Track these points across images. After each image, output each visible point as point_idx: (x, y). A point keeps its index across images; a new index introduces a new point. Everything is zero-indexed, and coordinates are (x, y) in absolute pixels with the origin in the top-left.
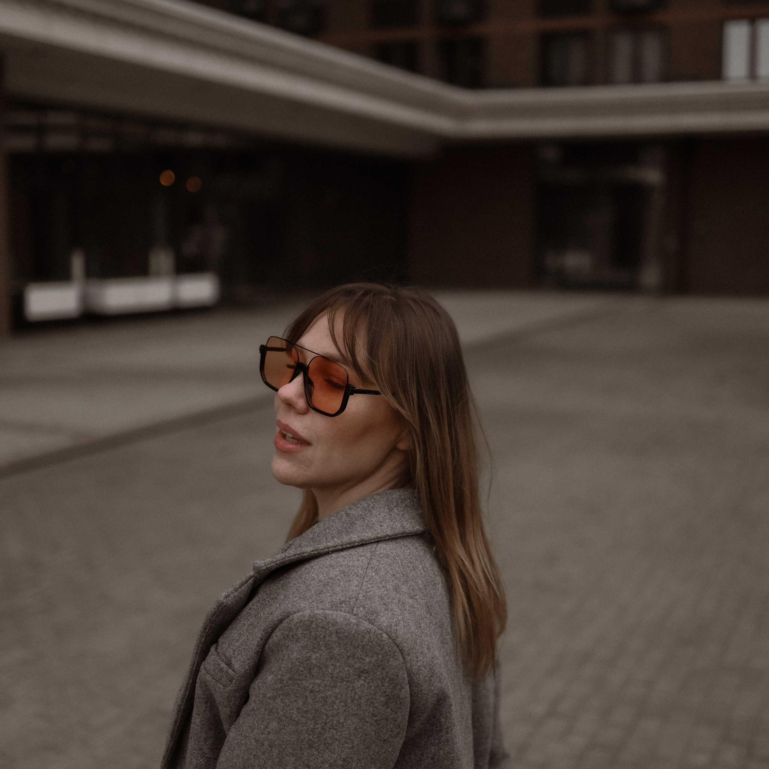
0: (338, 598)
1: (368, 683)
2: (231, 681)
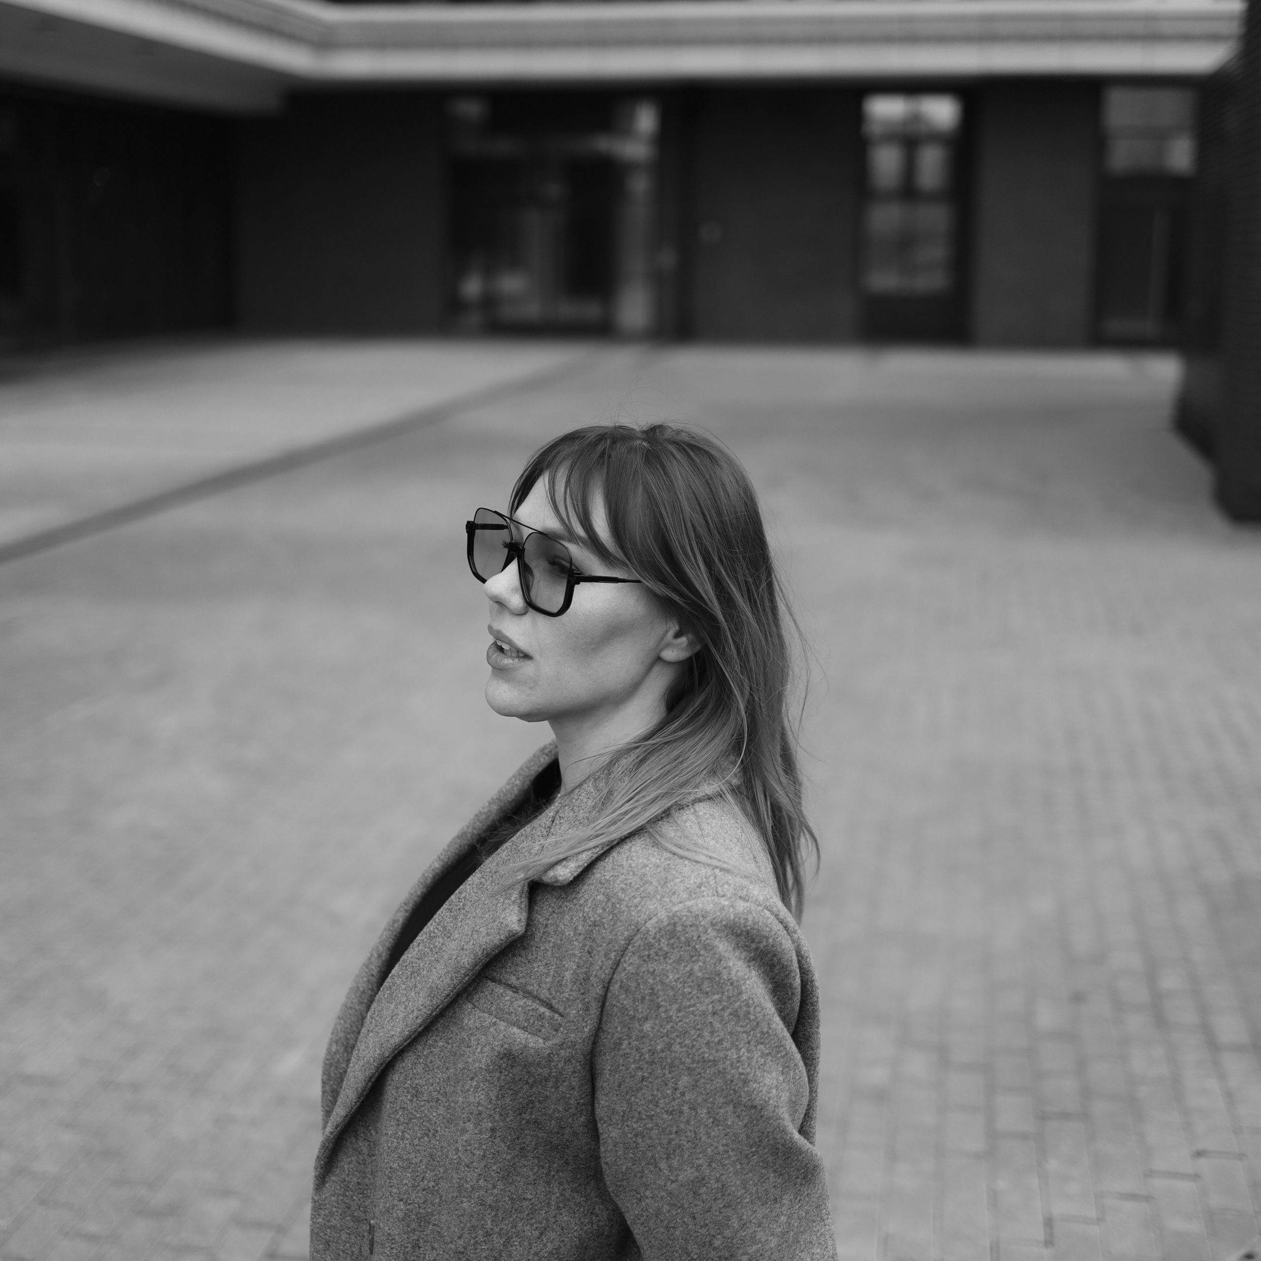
2: (557, 1030)
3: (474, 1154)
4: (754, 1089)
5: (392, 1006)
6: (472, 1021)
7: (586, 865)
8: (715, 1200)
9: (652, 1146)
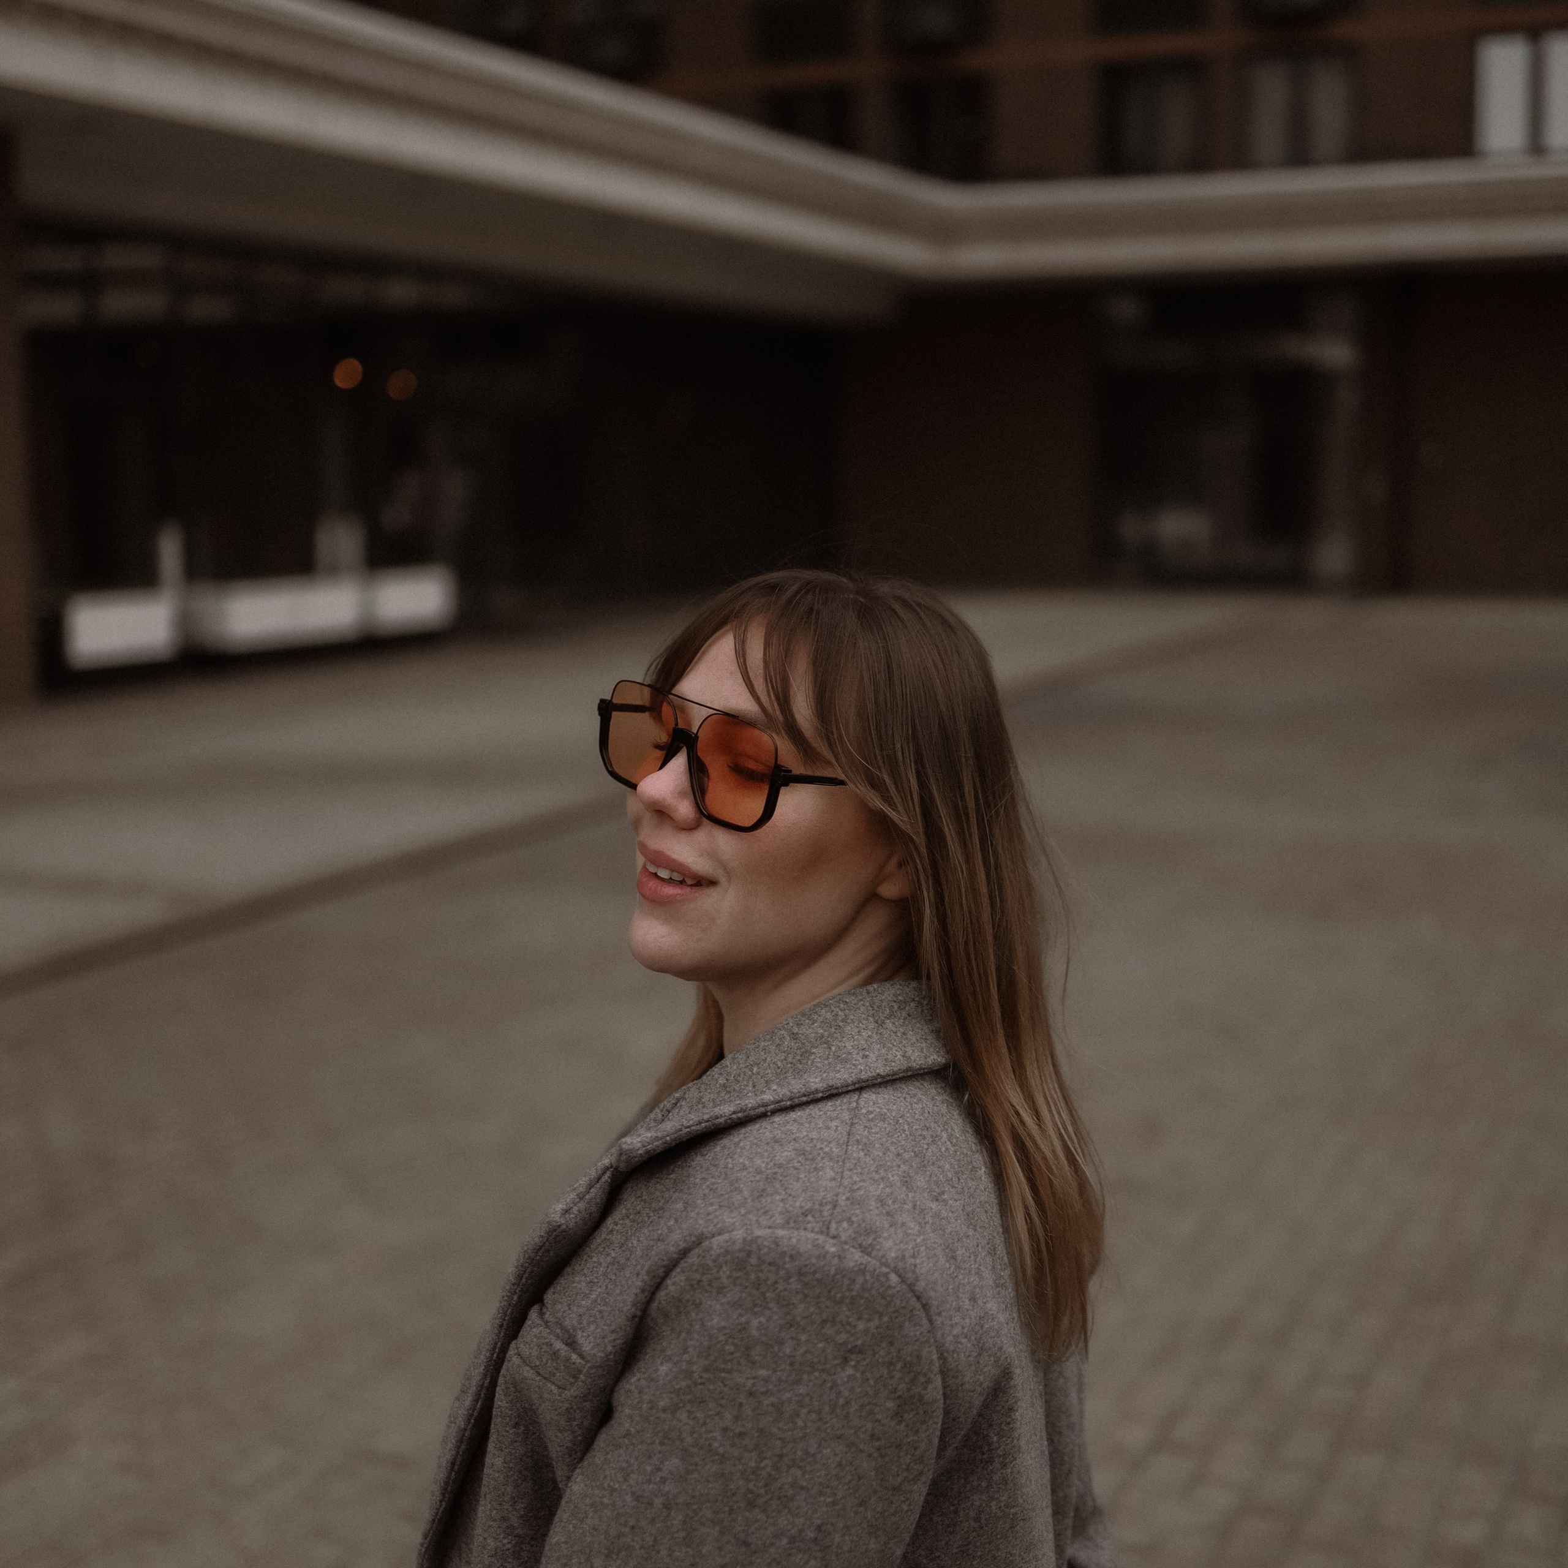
0: (797, 1204)
1: (863, 1372)
2: (575, 1377)
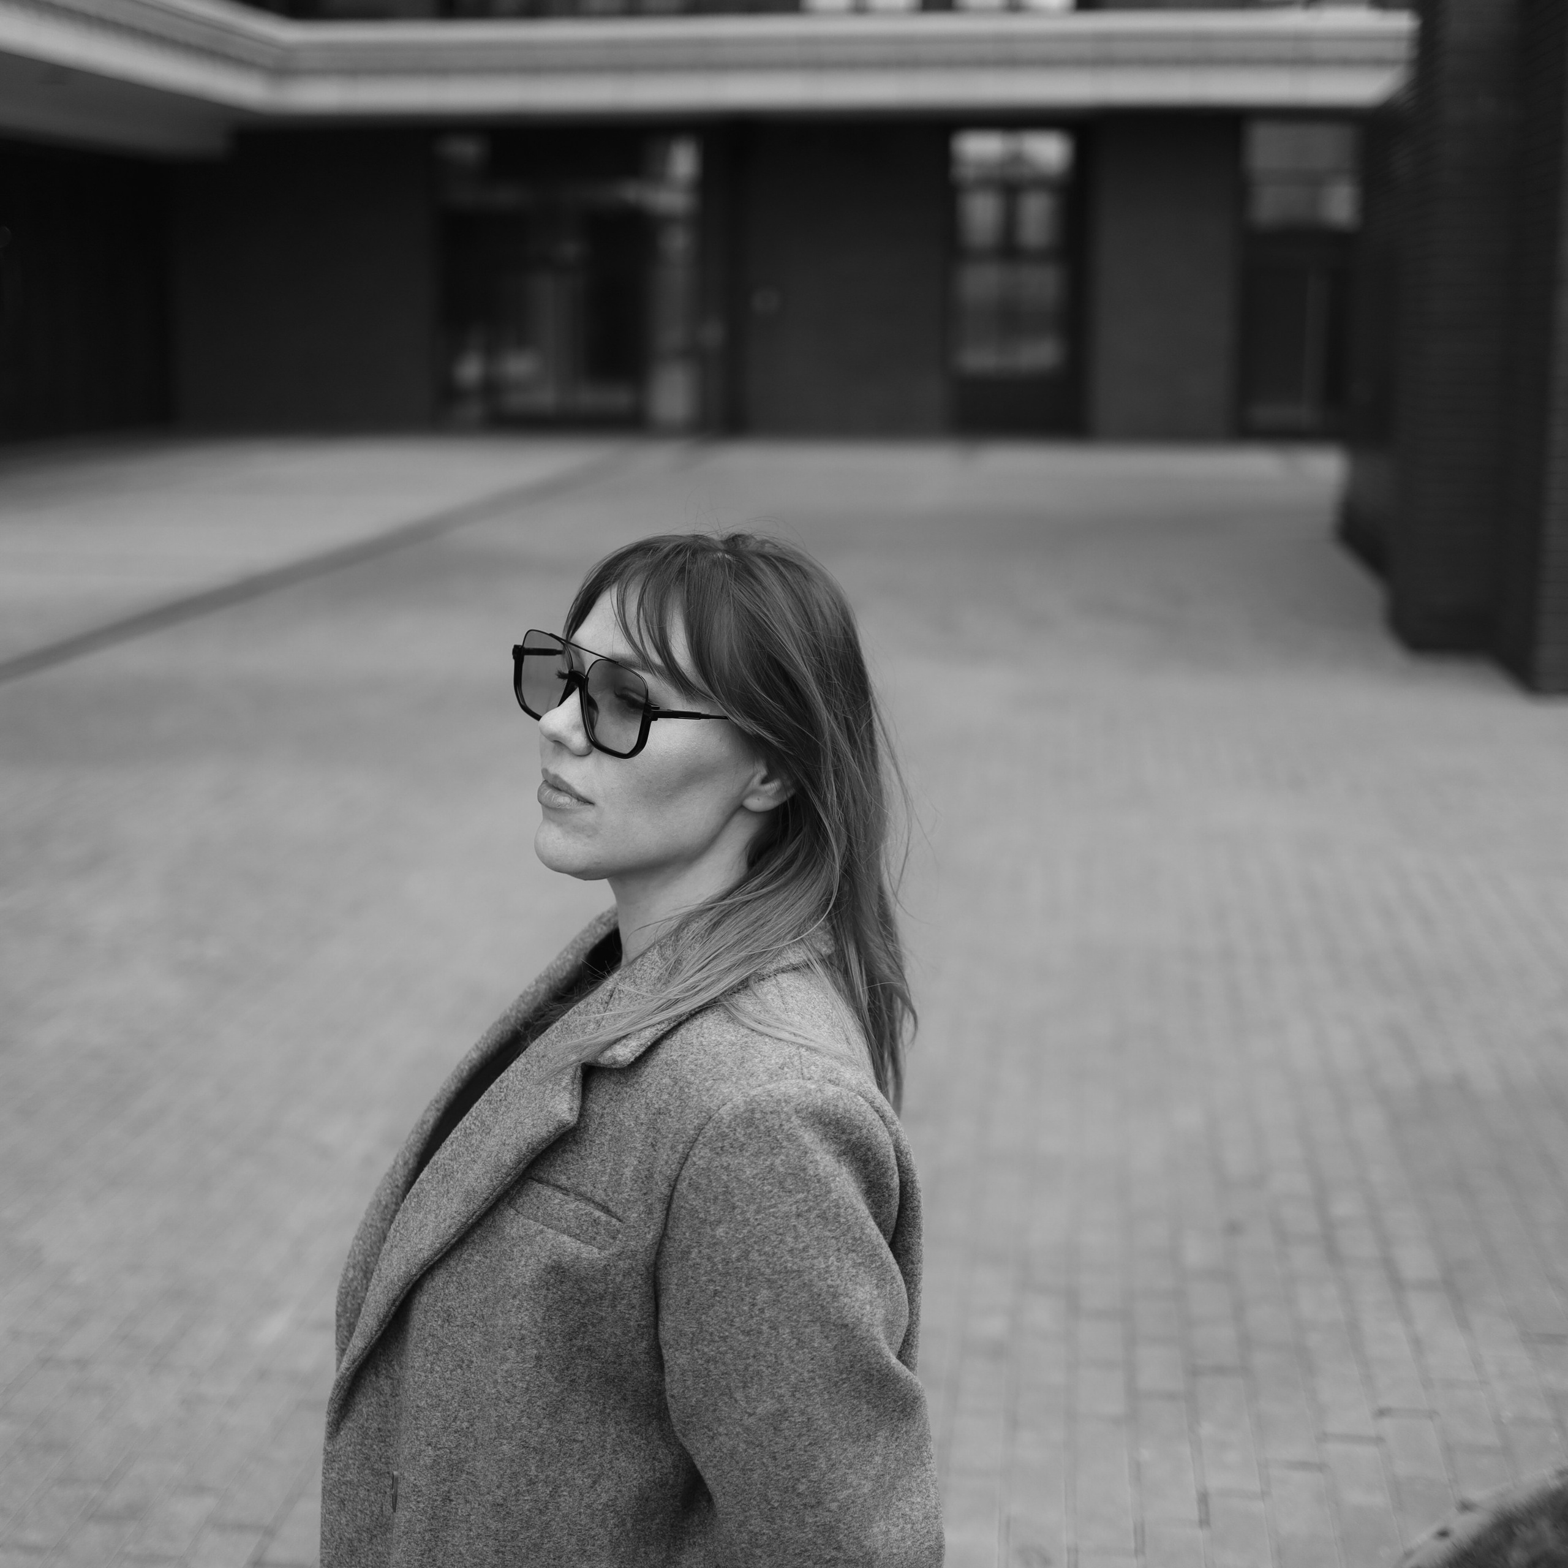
2: (614, 1238)
3: (515, 1387)
4: (845, 1305)
5: (421, 1216)
6: (515, 1229)
7: (649, 1043)
8: (800, 1436)
9: (726, 1373)
